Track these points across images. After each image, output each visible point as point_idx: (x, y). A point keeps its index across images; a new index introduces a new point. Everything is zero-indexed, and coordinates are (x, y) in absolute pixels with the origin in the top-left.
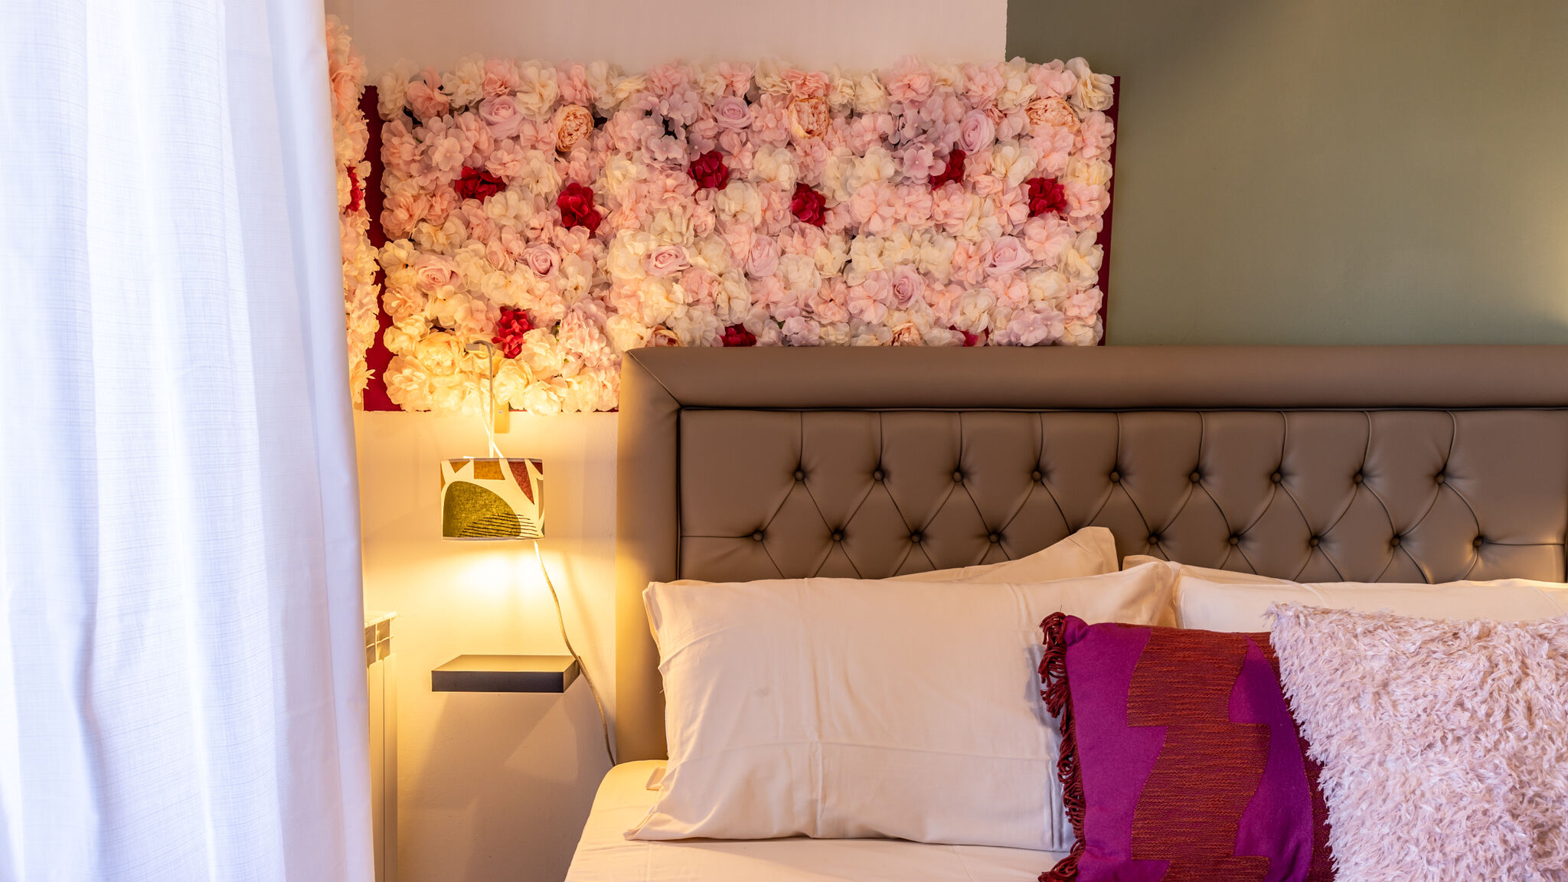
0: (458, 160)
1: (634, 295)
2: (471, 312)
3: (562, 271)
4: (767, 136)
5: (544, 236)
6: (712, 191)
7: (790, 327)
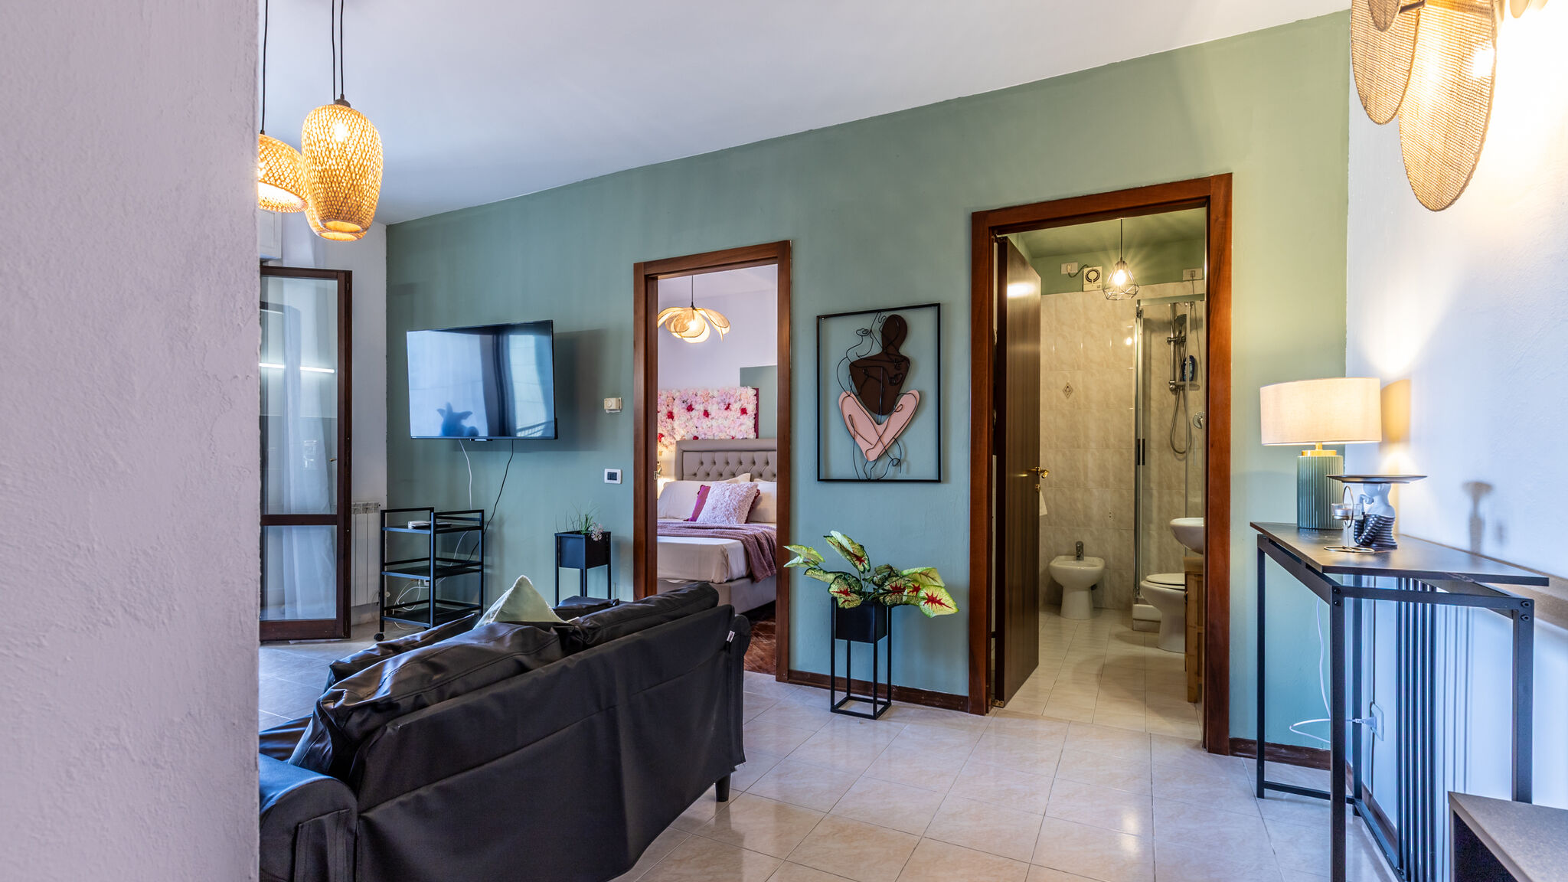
1: (678, 431)
4: (699, 402)
6: (691, 412)
7: (703, 436)
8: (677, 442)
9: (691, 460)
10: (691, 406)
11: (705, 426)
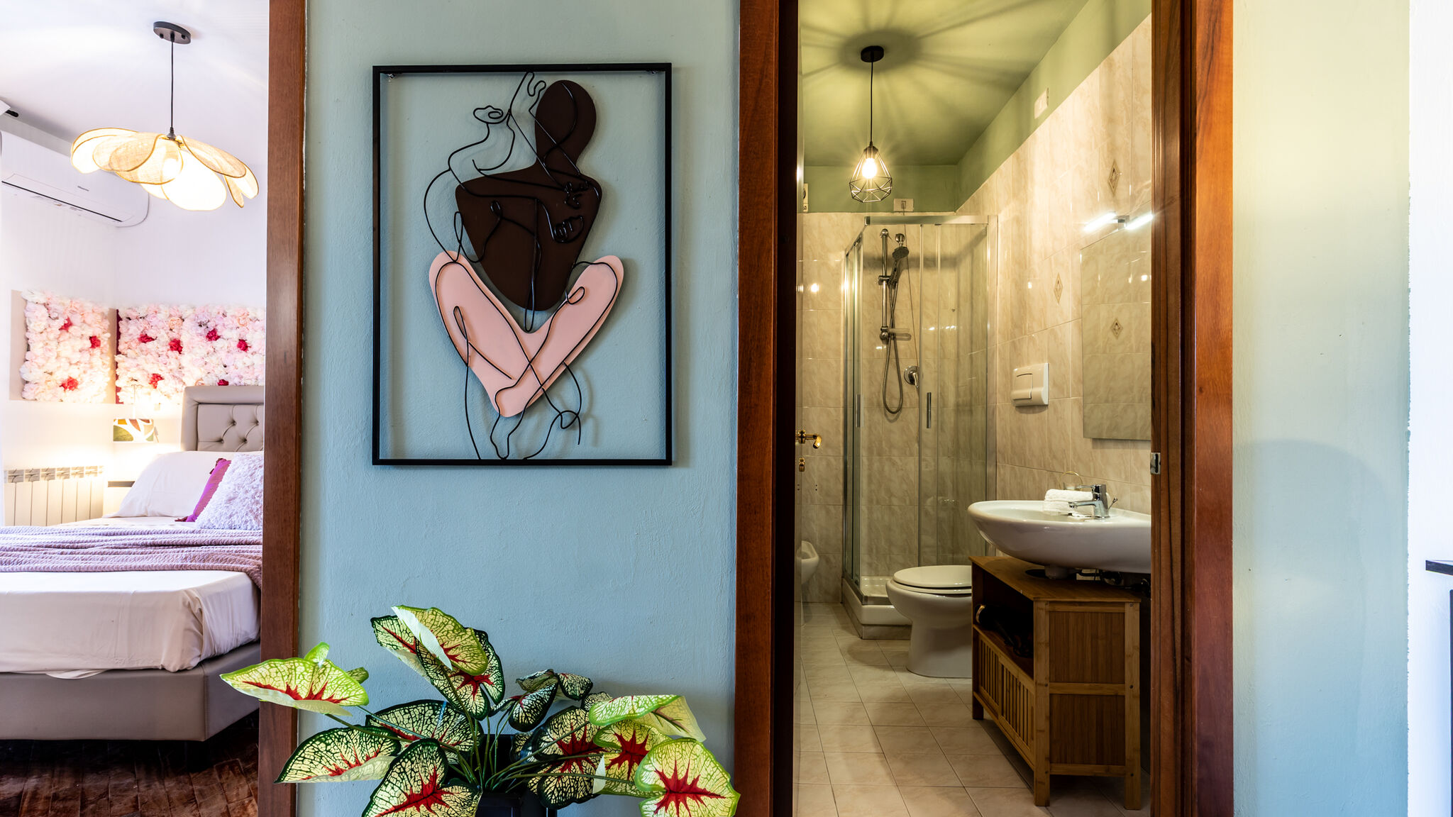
0: (139, 333)
1: (189, 371)
2: (144, 375)
3: (170, 363)
4: (230, 326)
5: (164, 353)
6: (214, 342)
7: (236, 380)
8: (187, 389)
9: (212, 420)
10: (214, 331)
11: (240, 364)
